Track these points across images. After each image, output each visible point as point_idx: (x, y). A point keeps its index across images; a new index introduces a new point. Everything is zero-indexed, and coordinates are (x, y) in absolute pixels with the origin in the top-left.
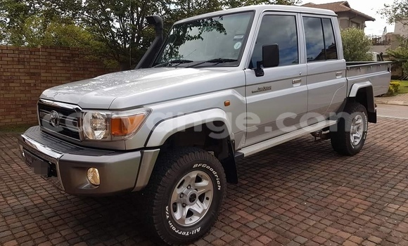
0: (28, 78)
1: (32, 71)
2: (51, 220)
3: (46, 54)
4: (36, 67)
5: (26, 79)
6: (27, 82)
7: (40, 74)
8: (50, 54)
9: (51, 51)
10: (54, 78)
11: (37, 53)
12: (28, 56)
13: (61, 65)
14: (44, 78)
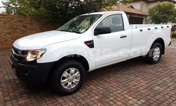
0: (23, 28)
1: (25, 25)
2: (18, 85)
3: (30, 18)
4: (26, 24)
5: (22, 28)
6: (23, 29)
7: (28, 26)
8: (32, 18)
9: (32, 17)
10: (34, 28)
11: (27, 18)
12: (23, 19)
13: (36, 23)
14: (30, 28)
